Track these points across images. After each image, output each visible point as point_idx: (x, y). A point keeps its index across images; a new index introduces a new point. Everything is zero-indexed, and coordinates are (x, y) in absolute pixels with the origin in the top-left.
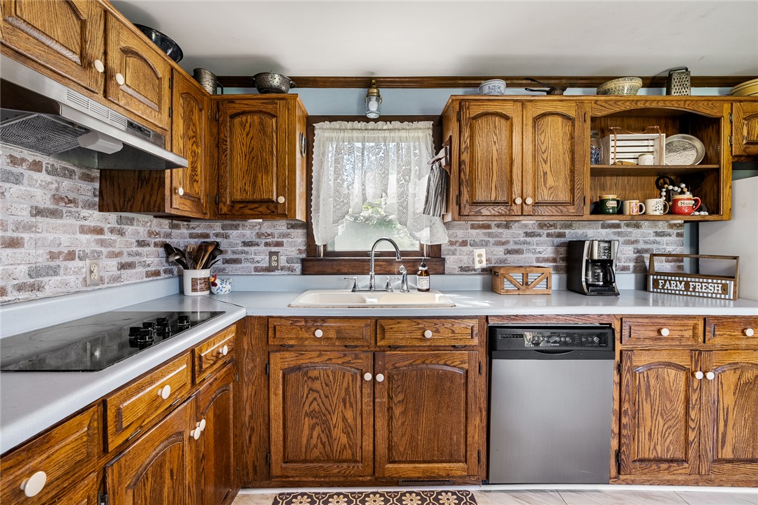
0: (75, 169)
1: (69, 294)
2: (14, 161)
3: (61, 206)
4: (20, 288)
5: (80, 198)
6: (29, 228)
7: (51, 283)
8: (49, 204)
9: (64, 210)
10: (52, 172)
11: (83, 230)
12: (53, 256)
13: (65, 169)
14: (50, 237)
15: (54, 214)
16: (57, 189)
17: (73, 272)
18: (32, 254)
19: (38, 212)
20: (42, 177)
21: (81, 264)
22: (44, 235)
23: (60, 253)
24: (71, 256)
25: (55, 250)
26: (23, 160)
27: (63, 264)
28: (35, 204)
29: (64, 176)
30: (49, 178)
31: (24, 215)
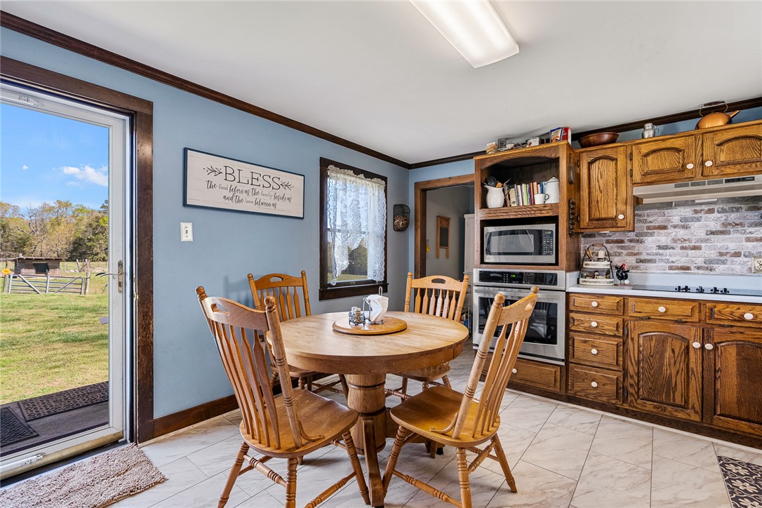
0: (742, 206)
1: (733, 275)
2: (696, 212)
3: (729, 228)
4: (699, 268)
5: (746, 222)
6: (706, 241)
7: (720, 268)
8: (719, 228)
9: (732, 230)
10: (723, 211)
11: (748, 240)
12: (721, 254)
13: (733, 208)
14: (720, 245)
15: (722, 233)
16: (726, 220)
17: (738, 265)
18: (708, 252)
19: (713, 233)
20: (716, 215)
21: (746, 259)
22: (715, 243)
23: (727, 253)
24: (737, 254)
25: (724, 251)
26: (702, 210)
27: (730, 259)
28: (709, 229)
29: (733, 211)
30: (719, 215)
31: (703, 235)
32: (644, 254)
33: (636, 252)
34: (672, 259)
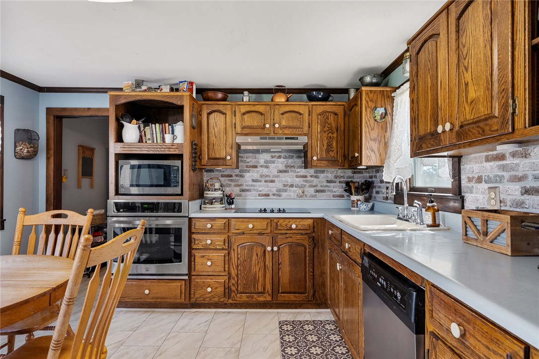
0: (294, 155)
1: (290, 199)
2: (272, 157)
3: (288, 169)
4: (274, 195)
5: (296, 165)
6: (277, 176)
7: (284, 194)
8: (284, 169)
9: (289, 170)
10: (285, 158)
11: (297, 177)
12: (285, 186)
13: (290, 156)
14: (284, 179)
15: (285, 171)
16: (287, 163)
17: (293, 192)
18: (278, 185)
19: (281, 172)
20: (282, 160)
21: (296, 189)
22: (282, 179)
23: (288, 185)
24: (292, 186)
25: (286, 184)
26: (275, 156)
27: (289, 189)
28: (279, 169)
29: (290, 158)
30: (284, 160)
31: (275, 172)
32: (245, 185)
33: (239, 184)
34: (260, 189)
